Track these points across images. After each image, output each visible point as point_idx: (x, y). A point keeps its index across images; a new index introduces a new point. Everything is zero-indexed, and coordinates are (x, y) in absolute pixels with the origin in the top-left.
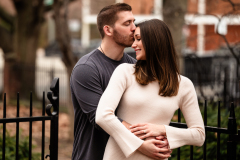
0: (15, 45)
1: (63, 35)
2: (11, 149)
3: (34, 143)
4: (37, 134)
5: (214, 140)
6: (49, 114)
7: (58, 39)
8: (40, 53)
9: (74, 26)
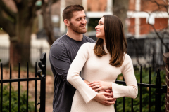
0: (17, 32)
1: (48, 25)
2: (15, 99)
3: (30, 95)
4: (32, 89)
5: (147, 92)
6: (40, 76)
7: (45, 28)
8: (33, 37)
9: (55, 19)
